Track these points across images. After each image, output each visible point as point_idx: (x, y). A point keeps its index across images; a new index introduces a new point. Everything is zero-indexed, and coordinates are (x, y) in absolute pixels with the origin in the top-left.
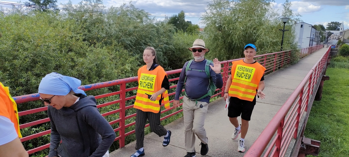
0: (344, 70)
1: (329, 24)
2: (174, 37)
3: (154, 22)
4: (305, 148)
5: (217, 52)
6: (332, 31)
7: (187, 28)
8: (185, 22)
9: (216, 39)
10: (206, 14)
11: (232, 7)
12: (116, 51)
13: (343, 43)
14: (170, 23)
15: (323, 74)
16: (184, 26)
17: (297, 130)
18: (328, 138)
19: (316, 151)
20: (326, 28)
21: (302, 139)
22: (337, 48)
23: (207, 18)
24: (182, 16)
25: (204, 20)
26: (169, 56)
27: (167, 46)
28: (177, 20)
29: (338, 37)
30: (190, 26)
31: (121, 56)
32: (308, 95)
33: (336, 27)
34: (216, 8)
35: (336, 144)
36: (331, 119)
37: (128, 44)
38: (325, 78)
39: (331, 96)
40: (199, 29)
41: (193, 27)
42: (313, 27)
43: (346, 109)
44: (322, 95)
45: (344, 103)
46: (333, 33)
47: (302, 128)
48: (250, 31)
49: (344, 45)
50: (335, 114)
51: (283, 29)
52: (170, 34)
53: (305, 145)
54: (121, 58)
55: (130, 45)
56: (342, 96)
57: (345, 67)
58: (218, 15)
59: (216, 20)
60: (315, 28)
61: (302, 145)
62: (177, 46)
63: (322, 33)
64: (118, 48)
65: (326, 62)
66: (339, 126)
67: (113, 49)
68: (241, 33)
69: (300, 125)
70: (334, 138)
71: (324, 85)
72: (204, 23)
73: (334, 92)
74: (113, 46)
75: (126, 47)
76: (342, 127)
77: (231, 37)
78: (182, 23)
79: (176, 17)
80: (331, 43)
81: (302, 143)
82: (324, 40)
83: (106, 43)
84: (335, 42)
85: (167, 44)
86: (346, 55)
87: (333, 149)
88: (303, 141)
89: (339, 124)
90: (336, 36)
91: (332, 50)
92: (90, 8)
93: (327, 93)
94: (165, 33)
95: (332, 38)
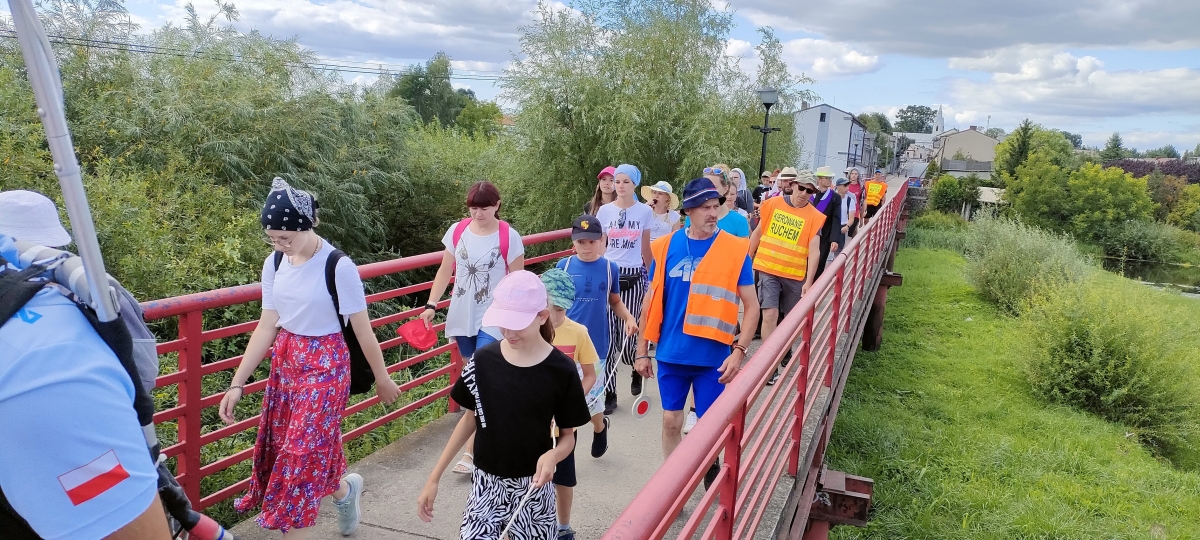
0: (944, 256)
1: (902, 111)
2: (409, 143)
3: (335, 89)
4: (829, 504)
5: (559, 198)
6: (910, 136)
7: (458, 113)
8: (451, 91)
9: (552, 152)
10: (516, 69)
11: (602, 49)
12: (183, 189)
13: (943, 172)
14: (394, 93)
15: (883, 266)
16: (448, 104)
17: (796, 449)
18: (900, 468)
19: (862, 512)
20: (893, 126)
21: (819, 476)
22: (926, 188)
23: (521, 82)
24: (440, 70)
25: (512, 90)
26: (392, 212)
27: (382, 173)
28: (421, 83)
29: (928, 152)
30: (469, 105)
31: (202, 209)
32: (833, 335)
33: (923, 123)
34: (550, 50)
36: (909, 408)
37: (230, 164)
38: (889, 281)
39: (909, 337)
40: (501, 116)
41: (480, 110)
42: (854, 120)
43: (949, 374)
44: (884, 334)
45: (945, 357)
46: (914, 142)
47: (817, 442)
48: (663, 127)
49: (944, 178)
50: (920, 392)
51: (762, 126)
52: (392, 132)
53: (828, 495)
54: (205, 217)
55: (238, 167)
56: (940, 334)
57: (947, 246)
58: (558, 74)
59: (550, 88)
60: (861, 125)
61: (820, 496)
62: (420, 174)
63: (883, 139)
64: (192, 177)
65: (893, 231)
66: (929, 428)
67: (171, 183)
68: (634, 135)
69: (809, 431)
71: (888, 301)
72: (513, 98)
73: (918, 321)
74: (171, 169)
75: (223, 177)
76: (939, 431)
77: (604, 146)
78: (442, 97)
79: (418, 74)
80: (908, 171)
81: (820, 487)
82: (889, 163)
83: (143, 161)
84: (919, 168)
85: (382, 165)
86: (950, 208)
87: (914, 501)
88: (822, 482)
89: (931, 421)
90: (922, 151)
91: (910, 192)
92: (74, 30)
93: (896, 327)
94: (375, 127)
95: (911, 155)
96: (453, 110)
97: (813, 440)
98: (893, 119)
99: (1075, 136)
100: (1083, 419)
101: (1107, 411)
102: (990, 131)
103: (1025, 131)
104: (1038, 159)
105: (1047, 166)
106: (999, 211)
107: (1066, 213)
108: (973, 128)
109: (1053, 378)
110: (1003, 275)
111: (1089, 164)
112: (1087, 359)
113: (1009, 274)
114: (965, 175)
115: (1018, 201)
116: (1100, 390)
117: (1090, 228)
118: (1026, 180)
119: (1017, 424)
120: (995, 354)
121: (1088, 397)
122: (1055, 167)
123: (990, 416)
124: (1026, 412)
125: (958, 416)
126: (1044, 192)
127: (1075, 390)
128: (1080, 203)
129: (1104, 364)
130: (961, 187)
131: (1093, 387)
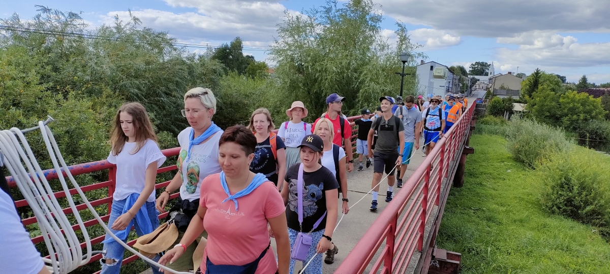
0: (496, 138)
1: (472, 64)
2: (222, 82)
3: (185, 56)
4: (438, 266)
6: (477, 77)
7: (246, 68)
8: (242, 57)
9: (293, 86)
10: (276, 45)
11: (318, 34)
12: (110, 106)
13: (494, 95)
14: (214, 58)
15: (464, 144)
16: (241, 63)
17: (422, 237)
18: (474, 248)
19: (455, 270)
20: (468, 72)
21: (433, 252)
22: (485, 103)
23: (278, 52)
24: (237, 46)
25: (273, 55)
28: (228, 53)
29: (486, 85)
30: (252, 63)
32: (440, 179)
33: (484, 71)
34: (292, 35)
35: (486, 257)
36: (478, 217)
37: (133, 94)
38: (467, 151)
39: (478, 180)
40: (268, 69)
41: (257, 66)
42: (448, 69)
43: (499, 199)
44: (465, 179)
45: (497, 190)
46: (479, 80)
47: (432, 234)
49: (495, 98)
50: (484, 209)
51: (401, 73)
52: (213, 77)
53: (437, 262)
55: (137, 95)
56: (494, 179)
57: (496, 134)
58: (296, 47)
59: (293, 54)
60: (452, 72)
61: (434, 262)
62: (227, 98)
63: (463, 79)
64: (115, 100)
65: (469, 126)
66: (489, 227)
67: (104, 103)
68: (335, 78)
69: (428, 228)
70: (482, 247)
71: (467, 162)
72: (274, 59)
73: (482, 172)
74: (104, 96)
76: (494, 229)
77: (319, 84)
78: (238, 60)
79: (226, 48)
80: (476, 95)
81: (433, 257)
82: (466, 91)
83: (90, 93)
84: (482, 94)
86: (498, 114)
87: (482, 265)
88: (434, 254)
89: (490, 224)
90: (483, 85)
91: (477, 106)
92: (57, 28)
93: (471, 175)
94: (205, 75)
95: (477, 87)
96: (244, 66)
97: (430, 233)
98: (468, 69)
99: (562, 77)
100: (569, 223)
101: (582, 218)
102: (518, 74)
103: (537, 74)
104: (544, 89)
105: (548, 92)
106: (523, 115)
107: (559, 116)
108: (510, 73)
109: (553, 201)
110: (527, 148)
111: (570, 91)
112: (570, 191)
113: (530, 148)
114: (506, 97)
115: (534, 110)
116: (578, 208)
117: (571, 124)
118: (538, 99)
119: (535, 225)
120: (523, 189)
121: (572, 211)
122: (553, 93)
123: (521, 221)
124: (539, 219)
125: (504, 221)
126: (547, 105)
127: (565, 207)
128: (566, 111)
129: (580, 194)
130: (503, 103)
131: (574, 206)
